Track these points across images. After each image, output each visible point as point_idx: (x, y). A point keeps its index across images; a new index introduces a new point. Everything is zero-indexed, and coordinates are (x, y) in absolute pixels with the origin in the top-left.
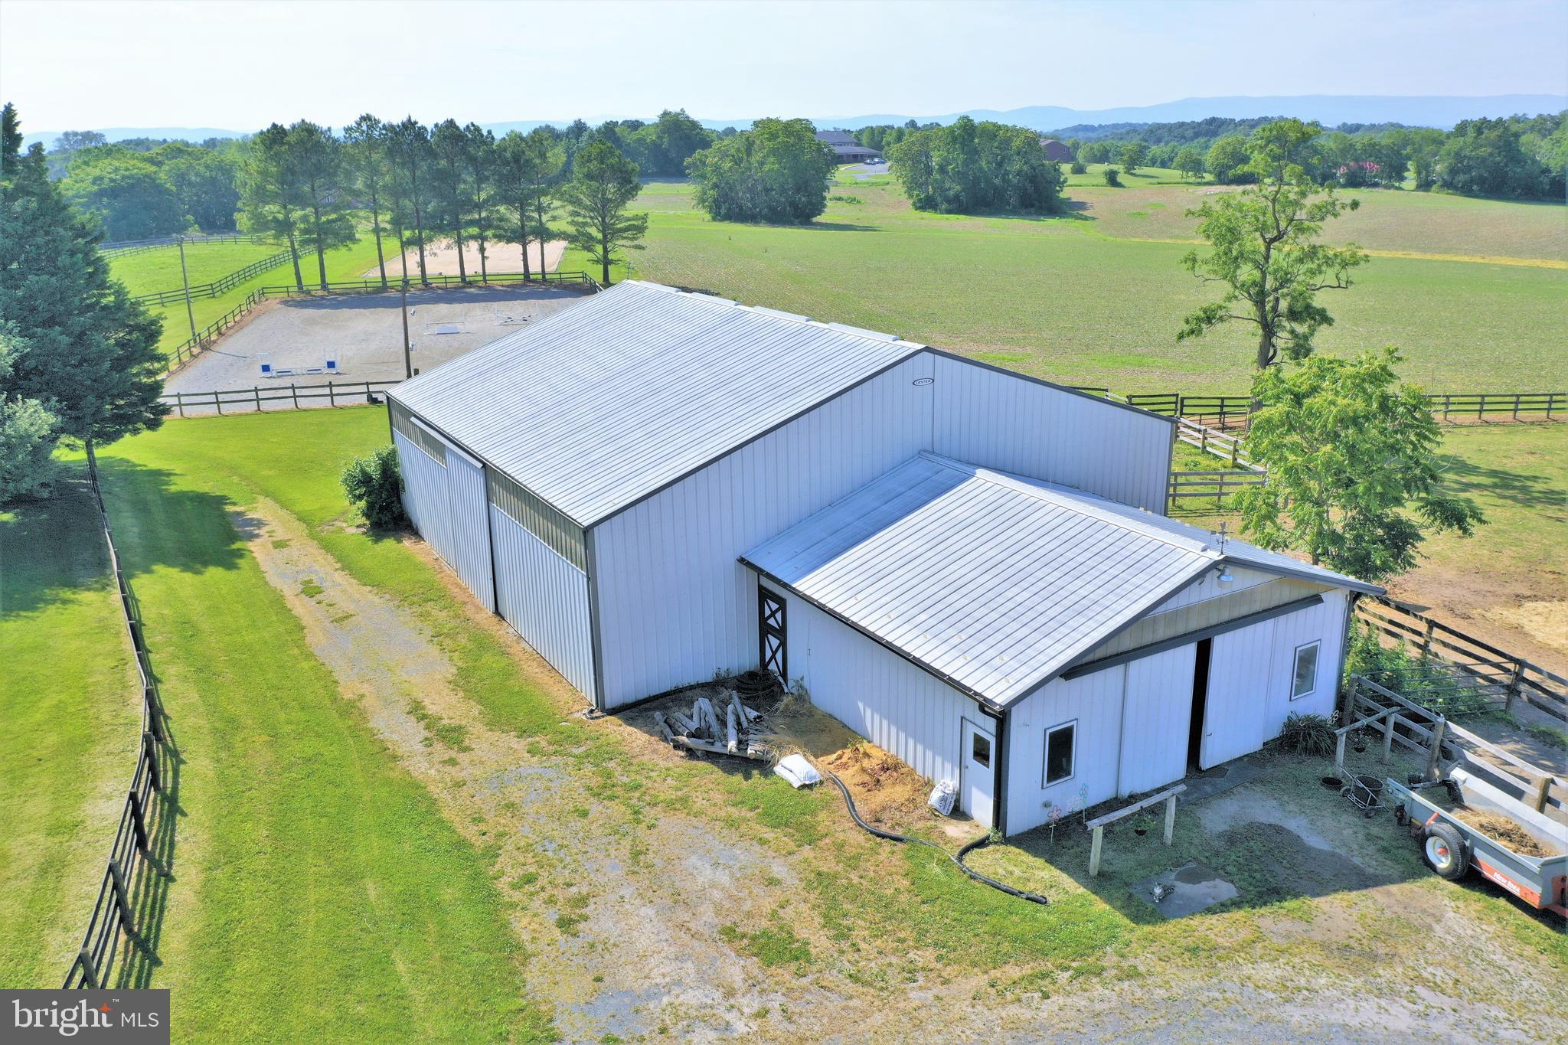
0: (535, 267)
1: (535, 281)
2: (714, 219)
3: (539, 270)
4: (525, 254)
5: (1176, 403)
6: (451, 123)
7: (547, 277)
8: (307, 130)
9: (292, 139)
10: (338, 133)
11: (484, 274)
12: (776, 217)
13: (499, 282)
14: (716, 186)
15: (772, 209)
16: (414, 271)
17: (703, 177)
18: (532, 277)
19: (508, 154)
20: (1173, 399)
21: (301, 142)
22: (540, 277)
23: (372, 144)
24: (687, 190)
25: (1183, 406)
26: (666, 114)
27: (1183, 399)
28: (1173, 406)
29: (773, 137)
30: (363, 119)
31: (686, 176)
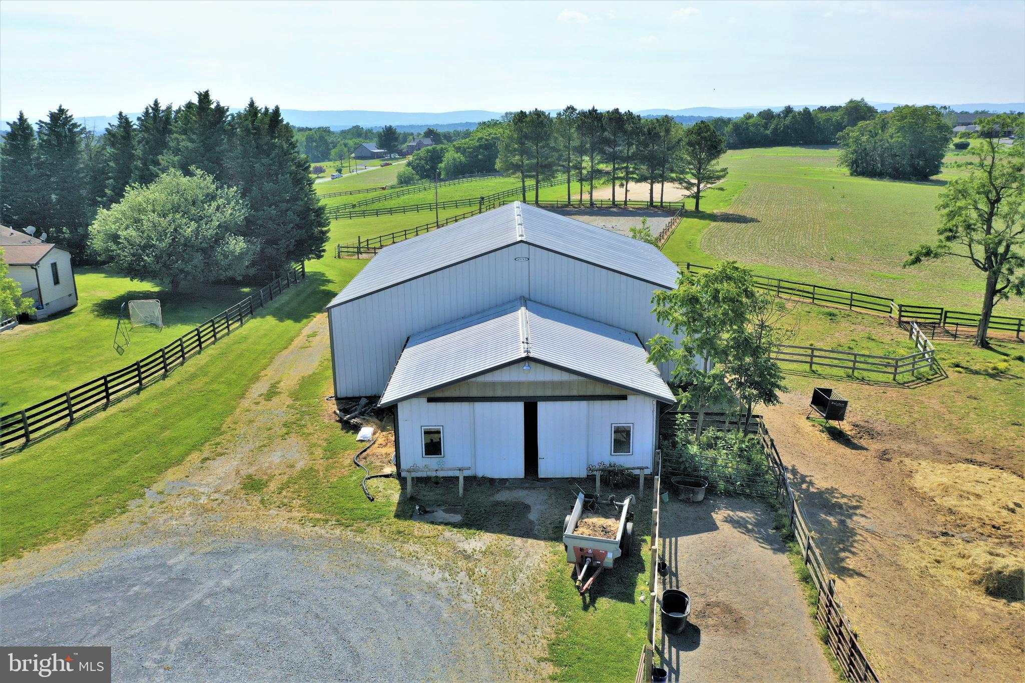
0: (657, 198)
1: (656, 207)
2: (852, 175)
3: (659, 200)
4: (652, 190)
5: (941, 314)
6: (617, 110)
7: (664, 204)
8: (538, 114)
9: (528, 119)
10: (553, 115)
11: (626, 201)
12: (898, 175)
13: (633, 206)
14: (856, 151)
15: (896, 169)
16: (586, 197)
17: (847, 145)
18: (654, 204)
19: (645, 130)
20: (939, 311)
21: (532, 121)
22: (659, 204)
23: (570, 123)
24: (835, 153)
25: (946, 317)
26: (851, 101)
27: (946, 312)
28: (939, 317)
29: (903, 118)
30: (568, 108)
31: (837, 144)
